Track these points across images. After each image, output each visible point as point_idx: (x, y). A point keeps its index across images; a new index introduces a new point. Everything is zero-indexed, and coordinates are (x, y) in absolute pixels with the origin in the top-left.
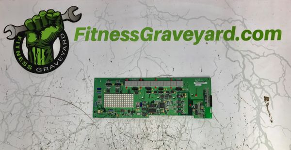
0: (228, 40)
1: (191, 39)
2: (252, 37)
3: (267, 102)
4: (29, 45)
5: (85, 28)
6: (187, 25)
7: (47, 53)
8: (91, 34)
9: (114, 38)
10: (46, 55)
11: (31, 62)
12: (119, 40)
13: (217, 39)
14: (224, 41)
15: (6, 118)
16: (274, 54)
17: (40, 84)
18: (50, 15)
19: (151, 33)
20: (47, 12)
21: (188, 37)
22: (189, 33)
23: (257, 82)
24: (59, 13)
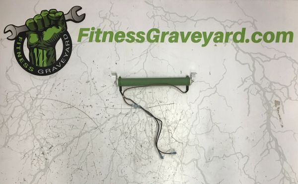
0: (238, 42)
1: (199, 41)
2: (262, 40)
3: (278, 106)
4: (30, 45)
5: (89, 29)
6: (195, 26)
7: (49, 54)
8: (95, 35)
9: (119, 39)
10: (48, 56)
11: (33, 63)
12: (124, 41)
13: (227, 41)
14: (234, 43)
15: (7, 121)
16: (286, 56)
17: (42, 86)
18: (53, 15)
19: (157, 34)
20: (49, 12)
21: (196, 39)
22: (197, 35)
23: (267, 86)
24: (62, 14)
